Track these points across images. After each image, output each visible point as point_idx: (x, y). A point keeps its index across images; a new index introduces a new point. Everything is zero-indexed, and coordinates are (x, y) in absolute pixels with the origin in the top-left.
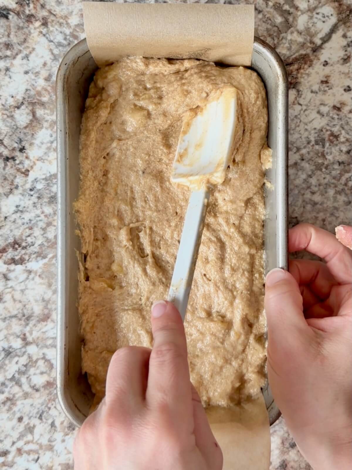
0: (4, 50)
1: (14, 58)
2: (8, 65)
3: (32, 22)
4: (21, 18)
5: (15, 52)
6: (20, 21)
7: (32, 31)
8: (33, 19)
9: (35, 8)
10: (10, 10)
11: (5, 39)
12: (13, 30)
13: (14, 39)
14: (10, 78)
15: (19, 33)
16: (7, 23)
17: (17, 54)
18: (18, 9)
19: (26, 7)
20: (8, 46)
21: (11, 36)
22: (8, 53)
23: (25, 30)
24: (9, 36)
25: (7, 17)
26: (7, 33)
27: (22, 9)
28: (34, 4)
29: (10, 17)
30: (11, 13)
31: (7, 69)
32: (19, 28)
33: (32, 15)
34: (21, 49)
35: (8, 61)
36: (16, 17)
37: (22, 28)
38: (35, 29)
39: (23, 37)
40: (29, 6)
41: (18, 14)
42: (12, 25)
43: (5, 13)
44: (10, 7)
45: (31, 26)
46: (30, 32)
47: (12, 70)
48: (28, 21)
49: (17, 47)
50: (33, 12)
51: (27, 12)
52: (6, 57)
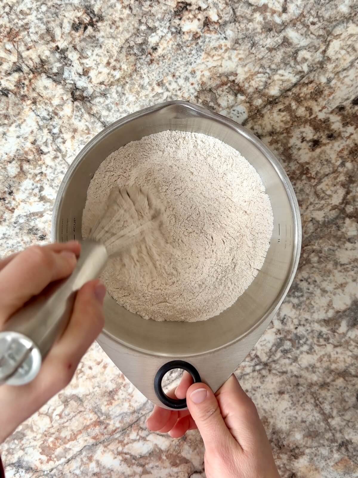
0: (3, 119)
1: (10, 126)
2: (5, 131)
3: (25, 101)
4: (17, 97)
5: (11, 121)
6: (16, 99)
7: (25, 107)
8: (26, 99)
9: (28, 90)
10: (10, 90)
11: (4, 112)
12: (11, 106)
13: (11, 112)
14: (6, 140)
15: (15, 108)
16: (7, 100)
17: (12, 123)
18: (15, 90)
19: (22, 89)
20: (6, 116)
21: (9, 110)
22: (6, 122)
23: (20, 106)
24: (7, 109)
25: (7, 96)
26: (6, 107)
27: (18, 90)
28: (28, 87)
29: (9, 95)
30: (10, 93)
31: (4, 134)
32: (15, 104)
33: (25, 96)
34: (16, 119)
35: (5, 128)
36: (13, 96)
37: (18, 104)
38: (27, 105)
39: (18, 111)
40: (24, 89)
41: (15, 94)
42: (10, 101)
43: (6, 92)
44: (10, 88)
45: (24, 103)
46: (23, 108)
47: (8, 134)
48: (22, 100)
49: (12, 118)
50: (26, 93)
51: (22, 93)
52: (5, 124)
